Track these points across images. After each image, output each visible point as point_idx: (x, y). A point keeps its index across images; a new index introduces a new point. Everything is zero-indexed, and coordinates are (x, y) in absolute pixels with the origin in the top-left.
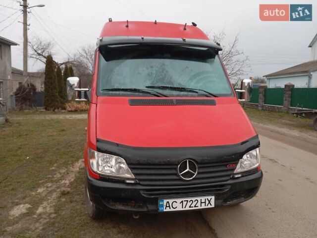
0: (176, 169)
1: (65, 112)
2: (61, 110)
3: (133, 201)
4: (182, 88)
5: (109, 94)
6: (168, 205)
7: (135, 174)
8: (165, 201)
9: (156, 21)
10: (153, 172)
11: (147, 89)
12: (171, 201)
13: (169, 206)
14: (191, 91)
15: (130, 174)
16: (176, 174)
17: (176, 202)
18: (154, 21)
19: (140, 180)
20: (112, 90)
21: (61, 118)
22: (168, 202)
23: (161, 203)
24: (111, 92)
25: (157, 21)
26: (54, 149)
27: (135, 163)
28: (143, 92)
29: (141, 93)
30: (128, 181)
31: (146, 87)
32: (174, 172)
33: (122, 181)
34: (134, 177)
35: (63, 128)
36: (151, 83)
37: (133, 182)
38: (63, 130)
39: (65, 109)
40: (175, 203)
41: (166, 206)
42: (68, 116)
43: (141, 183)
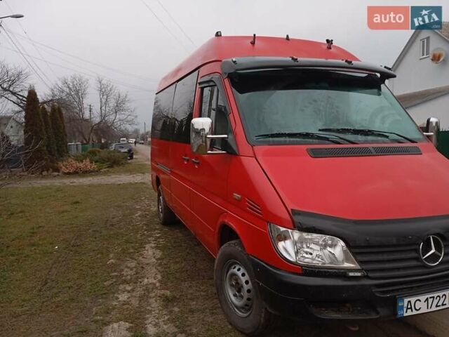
0: (417, 250)
1: (58, 175)
2: (53, 172)
3: (348, 305)
4: (369, 131)
5: (269, 141)
6: (409, 307)
7: (360, 263)
8: (406, 300)
9: (287, 36)
10: (386, 257)
11: (321, 132)
12: (413, 300)
13: (411, 308)
14: (380, 135)
15: (353, 263)
16: (418, 259)
17: (419, 300)
18: (285, 37)
19: (367, 271)
20: (273, 136)
21: (56, 184)
22: (410, 302)
23: (400, 304)
24: (271, 139)
25: (290, 37)
26: (90, 231)
27: (363, 244)
28: (319, 138)
29: (316, 139)
30: (351, 274)
31: (320, 130)
32: (414, 255)
33: (342, 274)
34: (359, 267)
35: (75, 200)
36: (324, 125)
37: (359, 274)
38: (77, 202)
39: (57, 170)
40: (418, 302)
41: (408, 308)
42: (67, 181)
43: (370, 275)
